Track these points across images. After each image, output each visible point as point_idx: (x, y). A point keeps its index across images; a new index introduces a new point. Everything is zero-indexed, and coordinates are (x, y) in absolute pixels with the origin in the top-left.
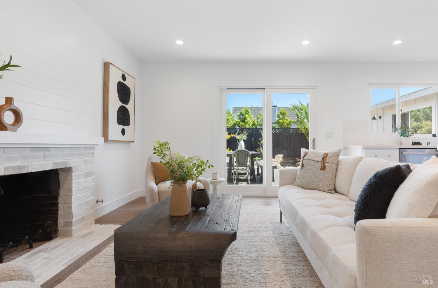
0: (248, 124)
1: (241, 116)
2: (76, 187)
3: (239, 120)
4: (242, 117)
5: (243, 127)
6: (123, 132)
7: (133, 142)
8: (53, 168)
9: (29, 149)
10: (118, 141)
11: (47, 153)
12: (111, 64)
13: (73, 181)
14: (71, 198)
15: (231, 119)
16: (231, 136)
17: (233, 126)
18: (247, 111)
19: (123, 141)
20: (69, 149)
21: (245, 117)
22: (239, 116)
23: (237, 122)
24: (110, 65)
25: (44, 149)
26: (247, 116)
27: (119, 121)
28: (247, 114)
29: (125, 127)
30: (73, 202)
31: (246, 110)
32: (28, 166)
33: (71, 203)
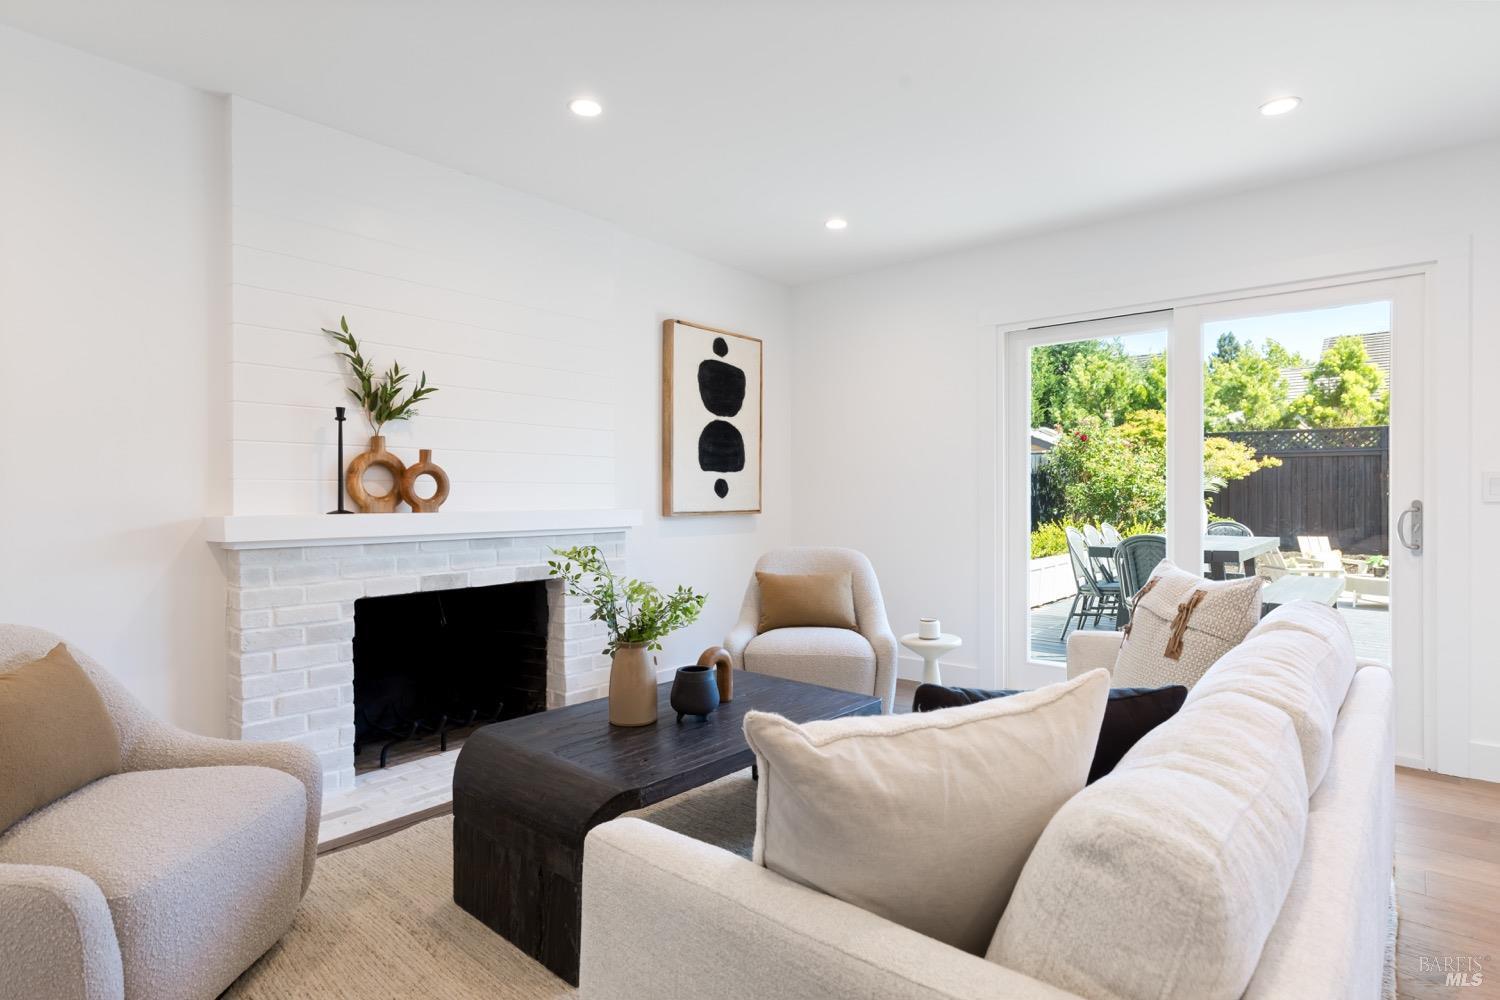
0: (1357, 412)
1: (1323, 379)
2: (575, 623)
3: (1310, 398)
4: (1329, 384)
5: (1331, 426)
6: (721, 488)
7: (759, 511)
8: (519, 581)
9: (467, 542)
10: (705, 513)
11: (503, 550)
12: (678, 322)
13: (566, 609)
14: (563, 645)
15: (1268, 398)
16: (1261, 464)
17: (1282, 424)
18: (1351, 356)
19: (721, 512)
20: (554, 538)
21: (1343, 382)
22: (1312, 379)
23: (1298, 407)
24: (676, 324)
25: (499, 540)
26: (1349, 376)
27: (705, 461)
28: (1354, 368)
29: (728, 477)
30: (566, 653)
31: (1345, 352)
32: (465, 575)
33: (563, 657)
